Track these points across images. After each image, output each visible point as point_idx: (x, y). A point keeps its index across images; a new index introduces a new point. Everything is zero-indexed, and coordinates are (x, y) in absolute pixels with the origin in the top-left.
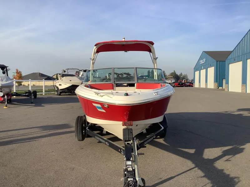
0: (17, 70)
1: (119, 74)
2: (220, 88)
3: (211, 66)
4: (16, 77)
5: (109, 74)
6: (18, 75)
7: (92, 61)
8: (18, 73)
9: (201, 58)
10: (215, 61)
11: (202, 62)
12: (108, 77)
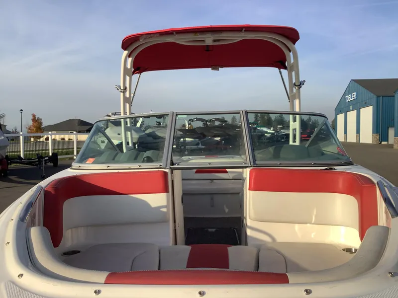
0: (34, 116)
1: (207, 121)
2: (383, 143)
3: (366, 105)
4: (33, 128)
5: (190, 120)
6: (36, 124)
7: (122, 94)
8: (36, 121)
9: (348, 92)
10: (375, 97)
11: (349, 98)
12: (187, 125)
